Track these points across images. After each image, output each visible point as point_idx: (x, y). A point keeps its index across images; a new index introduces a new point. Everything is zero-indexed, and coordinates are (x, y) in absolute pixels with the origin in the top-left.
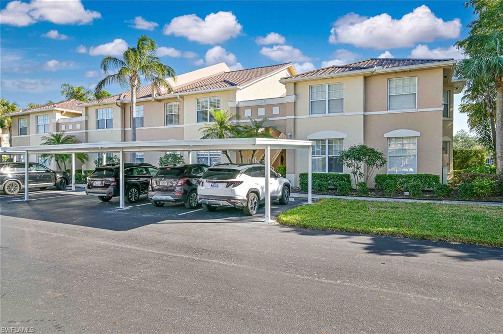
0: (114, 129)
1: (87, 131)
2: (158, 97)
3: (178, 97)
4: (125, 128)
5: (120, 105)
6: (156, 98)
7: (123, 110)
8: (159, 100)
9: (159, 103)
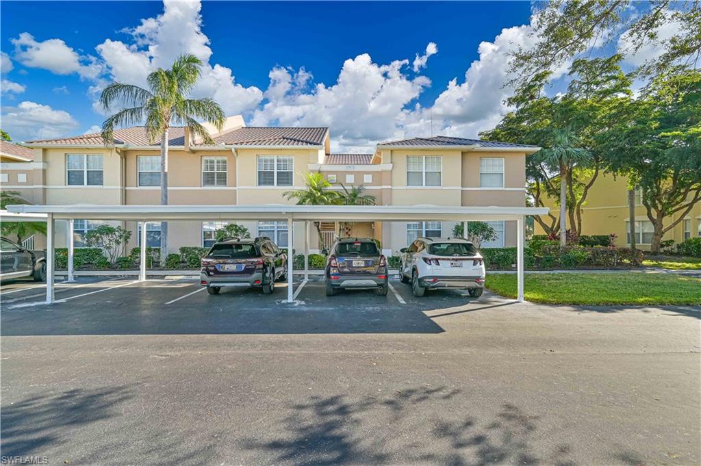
0: (105, 187)
1: (45, 187)
2: (194, 148)
3: (233, 150)
4: (126, 186)
5: (119, 151)
6: (192, 148)
7: (124, 160)
8: (193, 152)
9: (193, 155)
